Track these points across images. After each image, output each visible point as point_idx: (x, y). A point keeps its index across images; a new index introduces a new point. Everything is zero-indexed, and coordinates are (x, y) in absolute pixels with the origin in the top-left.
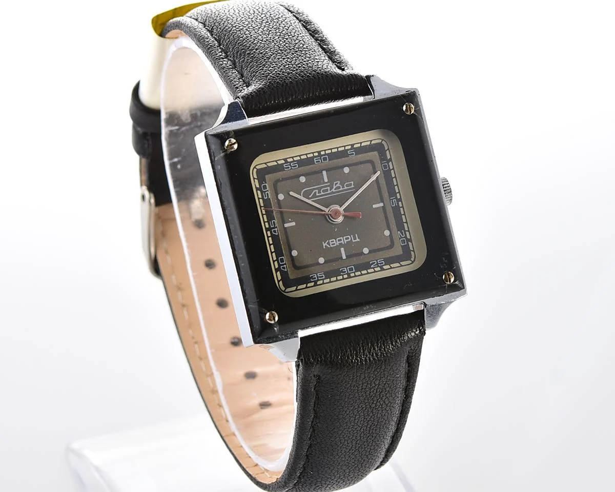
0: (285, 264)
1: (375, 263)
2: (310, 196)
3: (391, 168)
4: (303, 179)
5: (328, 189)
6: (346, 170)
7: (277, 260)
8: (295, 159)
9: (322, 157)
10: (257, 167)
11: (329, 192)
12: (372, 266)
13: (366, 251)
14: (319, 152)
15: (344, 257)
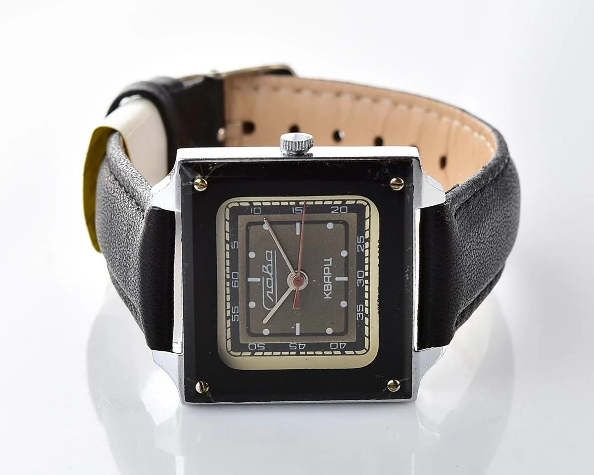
0: (339, 343)
1: (359, 246)
2: (272, 301)
3: (260, 204)
4: (252, 305)
5: (269, 280)
6: (252, 255)
7: (332, 351)
8: (228, 307)
9: (233, 278)
10: (229, 350)
11: (272, 279)
12: (363, 251)
13: (344, 254)
14: (227, 280)
15: (346, 279)
